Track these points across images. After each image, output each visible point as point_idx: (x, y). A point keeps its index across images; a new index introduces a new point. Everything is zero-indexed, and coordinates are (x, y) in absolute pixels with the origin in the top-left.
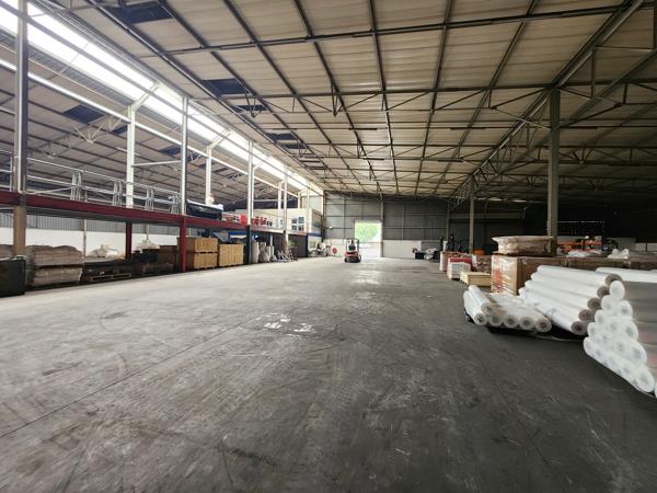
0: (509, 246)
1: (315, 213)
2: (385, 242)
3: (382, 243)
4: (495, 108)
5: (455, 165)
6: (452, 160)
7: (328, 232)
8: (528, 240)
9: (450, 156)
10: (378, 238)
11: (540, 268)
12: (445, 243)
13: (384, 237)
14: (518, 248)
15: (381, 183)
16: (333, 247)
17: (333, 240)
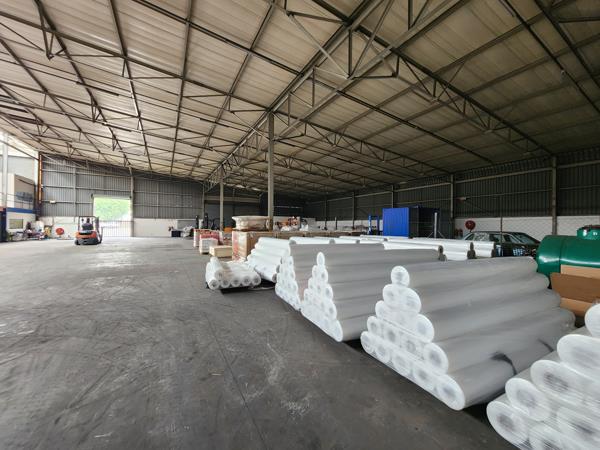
0: (242, 223)
1: (20, 180)
2: (137, 220)
3: (133, 222)
4: (233, 112)
5: (207, 153)
6: (204, 147)
7: (47, 208)
8: (255, 219)
9: (202, 144)
10: (128, 216)
11: (260, 240)
12: (201, 221)
13: (135, 215)
14: (248, 225)
15: (128, 156)
16: (56, 227)
17: (57, 219)
